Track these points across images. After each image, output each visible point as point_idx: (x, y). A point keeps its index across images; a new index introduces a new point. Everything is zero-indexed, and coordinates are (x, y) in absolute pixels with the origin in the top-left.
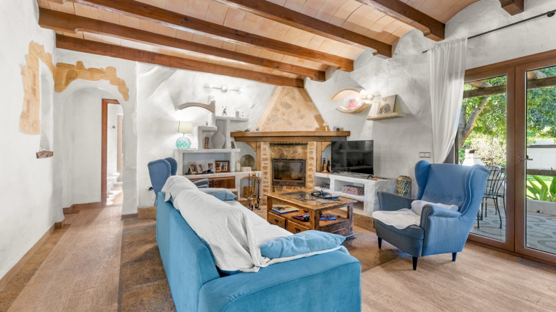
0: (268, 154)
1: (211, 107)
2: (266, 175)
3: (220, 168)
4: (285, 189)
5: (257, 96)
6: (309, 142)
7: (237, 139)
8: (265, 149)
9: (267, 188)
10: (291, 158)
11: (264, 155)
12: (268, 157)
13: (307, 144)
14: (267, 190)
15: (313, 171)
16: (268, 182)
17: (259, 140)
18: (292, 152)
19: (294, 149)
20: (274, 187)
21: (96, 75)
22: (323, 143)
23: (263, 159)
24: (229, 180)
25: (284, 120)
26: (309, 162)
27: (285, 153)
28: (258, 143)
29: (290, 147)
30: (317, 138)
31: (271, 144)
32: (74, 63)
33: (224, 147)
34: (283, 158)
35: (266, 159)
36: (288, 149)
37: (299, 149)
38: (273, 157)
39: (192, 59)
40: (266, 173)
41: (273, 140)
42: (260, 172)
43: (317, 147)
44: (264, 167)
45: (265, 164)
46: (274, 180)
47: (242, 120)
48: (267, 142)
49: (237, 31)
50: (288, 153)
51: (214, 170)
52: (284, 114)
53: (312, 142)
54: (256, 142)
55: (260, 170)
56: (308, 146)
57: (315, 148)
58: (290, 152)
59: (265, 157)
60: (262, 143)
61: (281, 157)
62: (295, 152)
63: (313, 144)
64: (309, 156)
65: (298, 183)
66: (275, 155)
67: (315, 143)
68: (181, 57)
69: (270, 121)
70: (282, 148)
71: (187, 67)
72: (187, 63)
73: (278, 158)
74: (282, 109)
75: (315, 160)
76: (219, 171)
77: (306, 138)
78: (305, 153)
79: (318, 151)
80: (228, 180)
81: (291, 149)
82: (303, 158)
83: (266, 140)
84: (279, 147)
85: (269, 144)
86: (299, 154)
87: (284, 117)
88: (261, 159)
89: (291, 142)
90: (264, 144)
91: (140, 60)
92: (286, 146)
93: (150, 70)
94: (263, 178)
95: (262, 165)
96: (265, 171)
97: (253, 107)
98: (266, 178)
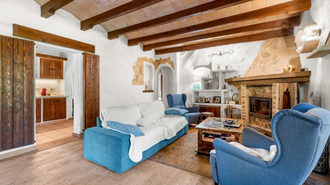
0: (245, 93)
1: (209, 66)
2: (244, 108)
3: (216, 101)
4: (257, 121)
5: (246, 52)
6: (273, 84)
7: (230, 83)
8: (243, 89)
9: (245, 118)
10: (261, 97)
11: (243, 93)
12: (245, 95)
13: (271, 86)
14: (245, 119)
15: (275, 108)
16: (245, 113)
17: (240, 83)
18: (262, 92)
19: (264, 89)
20: (250, 118)
21: (165, 62)
22: (284, 84)
23: (242, 96)
24: (216, 108)
25: (261, 67)
26: (273, 100)
27: (257, 93)
28: (240, 86)
29: (260, 88)
30: (280, 80)
31: (248, 86)
32: (159, 59)
33: (218, 88)
34: (255, 96)
35: (244, 97)
36: (259, 89)
37: (267, 90)
38: (250, 95)
39: (198, 43)
40: (244, 107)
41: (248, 83)
42: (241, 105)
43: (279, 88)
44: (243, 102)
45: (243, 100)
46: (250, 112)
47: (230, 71)
48: (245, 85)
49: (188, 27)
50: (260, 93)
51: (211, 101)
52: (262, 62)
53: (275, 84)
54: (239, 85)
55: (240, 104)
56: (273, 88)
57: (277, 89)
58: (260, 91)
59: (243, 95)
60: (242, 85)
61: (255, 95)
62: (264, 92)
63: (276, 86)
64: (273, 95)
65: (266, 117)
66: (250, 94)
67: (278, 84)
68: (193, 44)
69: (251, 69)
70: (255, 89)
71: (196, 48)
72: (196, 46)
73: (252, 96)
74: (261, 59)
75: (278, 99)
76: (215, 102)
77: (271, 80)
78: (271, 93)
79: (280, 91)
80: (214, 108)
81: (261, 90)
82: (270, 97)
83: (244, 84)
84: (254, 88)
85: (246, 86)
86: (267, 94)
87: (262, 65)
88: (241, 97)
89: (259, 84)
90: (243, 86)
91: (178, 51)
92: (258, 88)
93: (184, 54)
94: (243, 110)
95: (242, 101)
96: (243, 105)
97: (243, 60)
98: (244, 110)
